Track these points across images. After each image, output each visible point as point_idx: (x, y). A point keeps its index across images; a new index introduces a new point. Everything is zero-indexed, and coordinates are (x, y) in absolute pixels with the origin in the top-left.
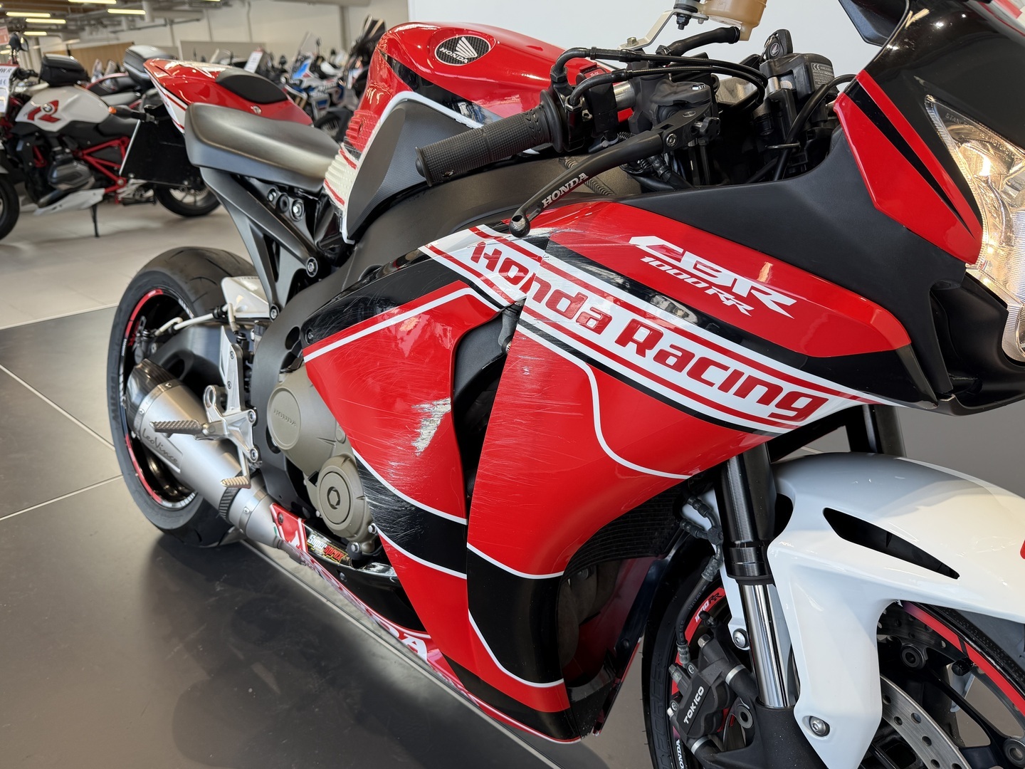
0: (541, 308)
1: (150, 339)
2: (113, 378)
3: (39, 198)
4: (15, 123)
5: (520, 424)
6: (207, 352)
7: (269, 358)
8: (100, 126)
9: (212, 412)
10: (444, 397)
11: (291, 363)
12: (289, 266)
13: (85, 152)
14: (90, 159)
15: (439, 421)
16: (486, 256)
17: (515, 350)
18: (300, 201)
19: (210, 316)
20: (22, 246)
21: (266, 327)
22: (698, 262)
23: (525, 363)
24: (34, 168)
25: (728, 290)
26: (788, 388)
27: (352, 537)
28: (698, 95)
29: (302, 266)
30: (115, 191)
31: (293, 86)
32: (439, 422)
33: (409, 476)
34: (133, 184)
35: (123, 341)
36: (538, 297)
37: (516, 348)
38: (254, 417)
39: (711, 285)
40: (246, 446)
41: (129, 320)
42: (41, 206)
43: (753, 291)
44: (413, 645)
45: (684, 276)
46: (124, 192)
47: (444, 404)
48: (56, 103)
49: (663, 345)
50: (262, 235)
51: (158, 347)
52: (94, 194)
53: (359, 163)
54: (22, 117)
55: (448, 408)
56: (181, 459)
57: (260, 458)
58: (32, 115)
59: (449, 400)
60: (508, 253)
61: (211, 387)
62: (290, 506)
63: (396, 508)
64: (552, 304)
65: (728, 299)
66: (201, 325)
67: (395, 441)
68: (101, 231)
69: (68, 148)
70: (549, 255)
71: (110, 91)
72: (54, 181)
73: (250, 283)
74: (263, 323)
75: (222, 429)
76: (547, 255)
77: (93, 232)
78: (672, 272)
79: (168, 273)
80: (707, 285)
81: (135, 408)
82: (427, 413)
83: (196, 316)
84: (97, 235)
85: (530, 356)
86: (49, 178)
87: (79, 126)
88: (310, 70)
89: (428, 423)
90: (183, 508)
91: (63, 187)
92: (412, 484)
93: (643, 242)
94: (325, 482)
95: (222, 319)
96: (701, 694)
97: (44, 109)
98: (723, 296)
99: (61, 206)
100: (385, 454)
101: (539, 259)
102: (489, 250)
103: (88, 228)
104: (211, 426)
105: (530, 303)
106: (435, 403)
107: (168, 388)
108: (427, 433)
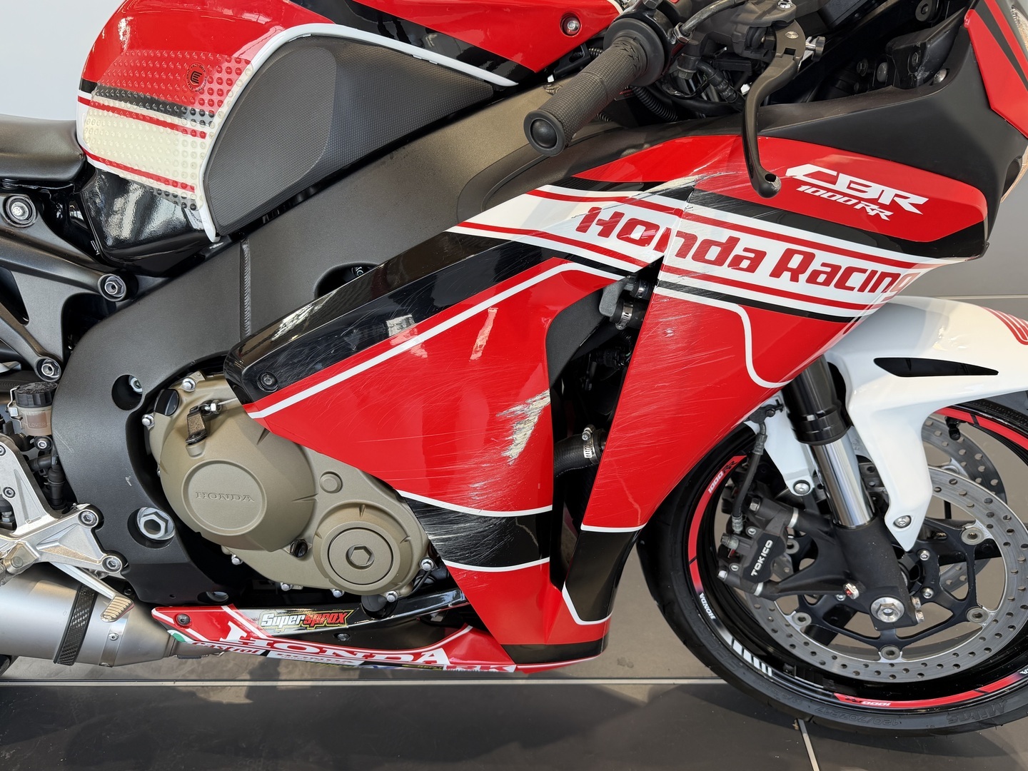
0: (688, 263)
5: (663, 387)
10: (540, 391)
12: (47, 295)
15: (537, 418)
16: (600, 223)
17: (655, 315)
22: (851, 182)
23: (668, 325)
25: (874, 201)
27: (396, 587)
32: (536, 420)
33: (501, 490)
36: (682, 253)
37: (657, 313)
39: (860, 199)
43: (896, 199)
45: (836, 197)
47: (542, 399)
55: (548, 400)
59: (548, 392)
60: (631, 212)
63: (482, 530)
64: (700, 257)
65: (873, 210)
67: (477, 460)
70: (693, 205)
76: (691, 205)
78: (826, 195)
80: (856, 201)
82: (520, 415)
85: (674, 316)
89: (522, 426)
92: (505, 496)
93: (798, 172)
96: (769, 546)
98: (869, 208)
100: (464, 479)
101: (679, 213)
102: (605, 215)
105: (669, 261)
106: (529, 401)
108: (521, 437)
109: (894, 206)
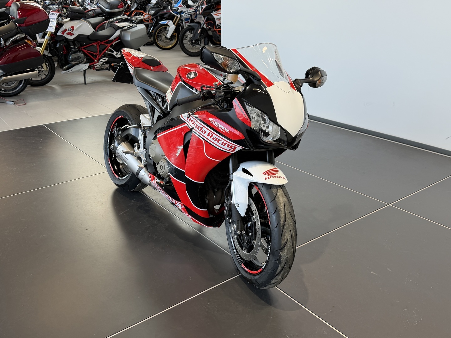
0: (196, 129)
1: (119, 130)
2: (106, 141)
3: (63, 67)
4: (57, 35)
5: (193, 150)
6: (135, 134)
7: (150, 137)
8: (89, 37)
9: (136, 149)
10: (182, 145)
11: (155, 138)
12: (157, 114)
13: (83, 47)
14: (84, 50)
15: (181, 150)
16: (189, 119)
18: (161, 98)
19: (137, 125)
20: (55, 86)
21: (150, 129)
22: (217, 123)
24: (62, 54)
25: (221, 128)
26: (231, 145)
27: (165, 176)
28: (222, 95)
29: (160, 115)
30: (93, 65)
31: (174, 11)
33: (175, 161)
34: (101, 61)
35: (110, 130)
36: (196, 127)
37: (193, 136)
38: (146, 151)
40: (143, 158)
41: (112, 124)
42: (64, 70)
44: (178, 206)
45: (216, 125)
46: (97, 65)
48: (73, 27)
49: (213, 137)
50: (151, 106)
51: (121, 133)
52: (85, 66)
53: (173, 93)
54: (59, 33)
56: (127, 161)
57: (147, 161)
58: (63, 32)
59: (183, 146)
61: (136, 143)
62: (153, 174)
63: (173, 169)
64: (198, 129)
66: (134, 127)
67: (173, 154)
68: (87, 82)
69: (76, 46)
70: (198, 120)
71: (92, 16)
72: (70, 60)
73: (147, 116)
74: (150, 128)
75: (138, 154)
77: (84, 82)
78: (214, 125)
79: (125, 112)
80: (219, 127)
81: (116, 148)
82: (179, 148)
83: (132, 125)
84: (85, 83)
85: (195, 138)
86: (68, 59)
87: (81, 37)
88: (182, 3)
89: (179, 150)
90: (125, 179)
91: (74, 63)
93: (210, 119)
94: (160, 164)
95: (140, 126)
97: (68, 30)
98: (221, 129)
99: (72, 70)
100: (171, 157)
101: (196, 120)
103: (82, 80)
104: (136, 153)
105: (195, 128)
106: (180, 146)
107: (125, 143)
108: (179, 152)
109: (224, 130)
